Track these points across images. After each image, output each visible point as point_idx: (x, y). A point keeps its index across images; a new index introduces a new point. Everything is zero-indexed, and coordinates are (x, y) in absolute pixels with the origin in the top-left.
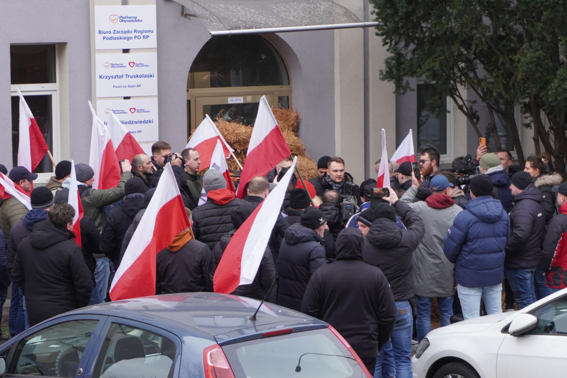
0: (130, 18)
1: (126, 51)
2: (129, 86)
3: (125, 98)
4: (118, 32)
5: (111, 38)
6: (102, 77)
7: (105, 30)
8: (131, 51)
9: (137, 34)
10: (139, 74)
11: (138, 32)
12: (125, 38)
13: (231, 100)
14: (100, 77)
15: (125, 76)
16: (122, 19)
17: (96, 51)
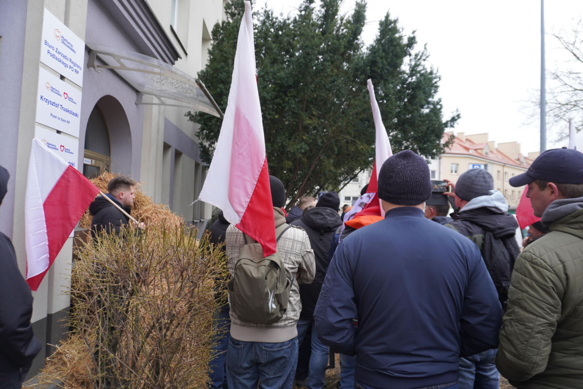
0: (69, 43)
1: (62, 78)
2: (62, 120)
3: (58, 132)
4: (59, 53)
5: (53, 56)
6: (43, 98)
7: (51, 44)
8: (66, 79)
9: (72, 66)
10: (70, 110)
11: (73, 63)
12: (63, 63)
13: (85, 161)
14: (41, 98)
15: (60, 106)
16: (64, 41)
17: (40, 63)
